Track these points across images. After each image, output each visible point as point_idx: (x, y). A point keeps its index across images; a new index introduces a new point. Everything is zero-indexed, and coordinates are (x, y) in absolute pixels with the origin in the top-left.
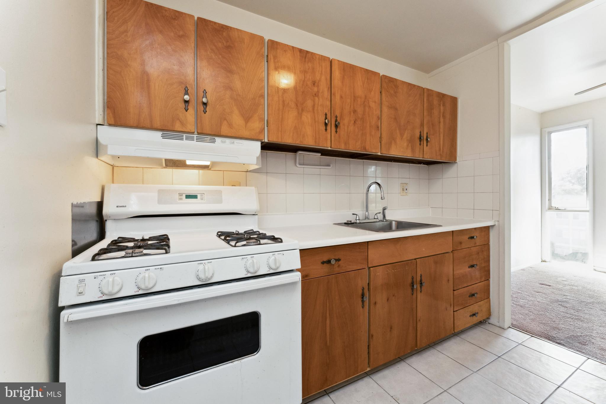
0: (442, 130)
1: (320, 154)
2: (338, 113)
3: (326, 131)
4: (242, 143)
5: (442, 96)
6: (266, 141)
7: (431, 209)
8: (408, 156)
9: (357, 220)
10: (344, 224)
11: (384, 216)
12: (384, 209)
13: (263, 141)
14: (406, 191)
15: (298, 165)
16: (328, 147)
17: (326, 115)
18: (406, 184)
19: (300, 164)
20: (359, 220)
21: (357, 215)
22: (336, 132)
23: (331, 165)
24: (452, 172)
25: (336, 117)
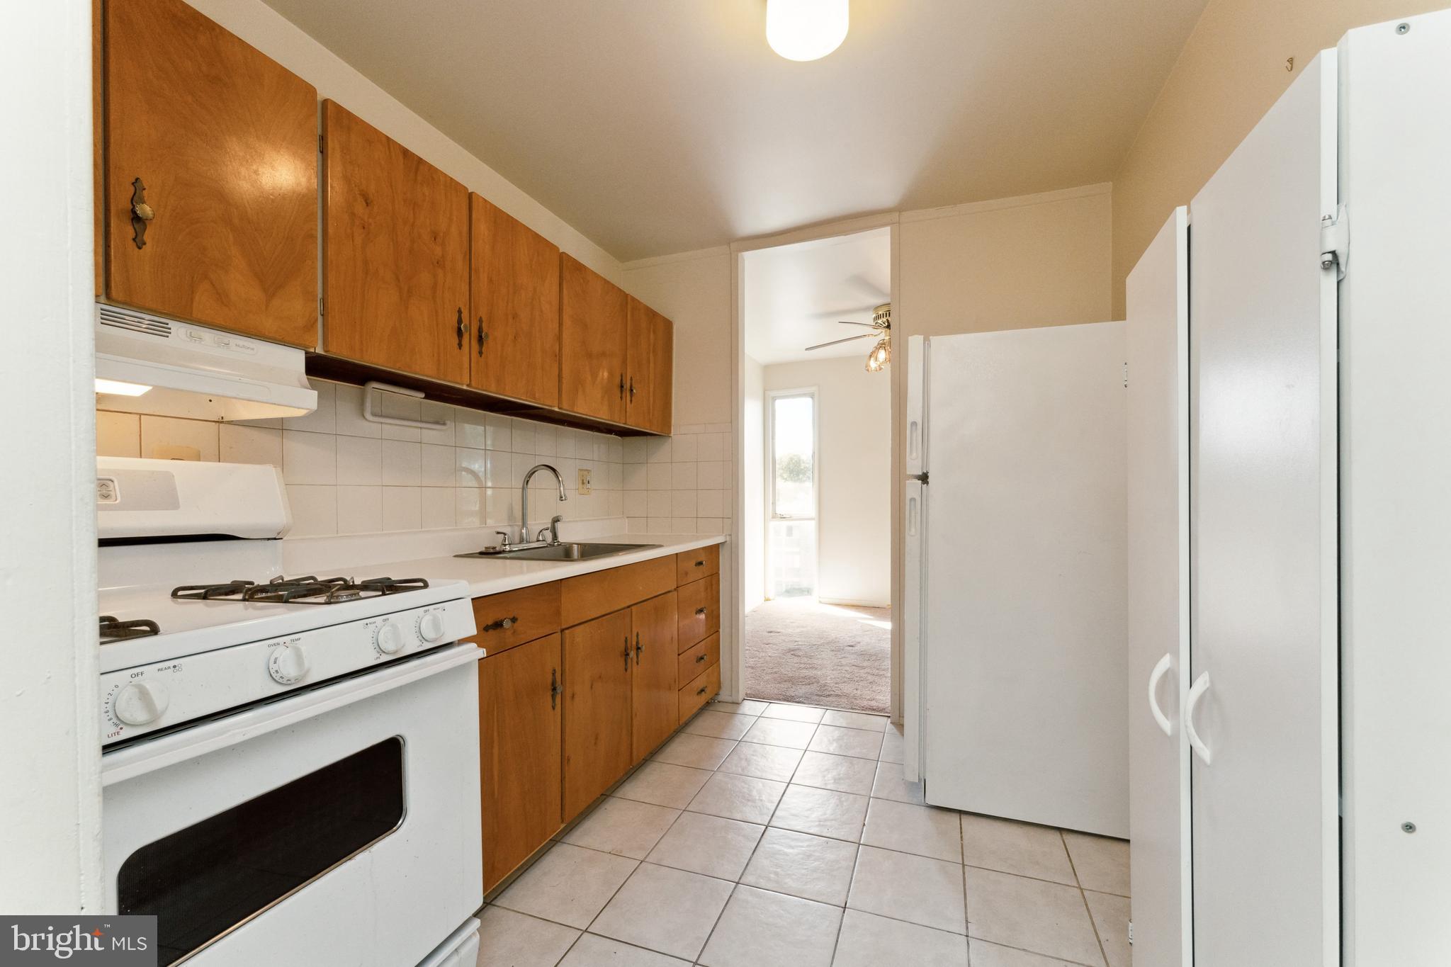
0: (652, 377)
1: (423, 395)
2: (483, 312)
3: (460, 349)
4: (253, 349)
5: (652, 315)
6: (319, 350)
7: (627, 520)
8: (604, 417)
9: (505, 545)
10: (477, 555)
11: (555, 536)
12: (556, 520)
13: (312, 350)
14: (589, 486)
15: (368, 416)
16: (462, 384)
17: (460, 312)
18: (588, 471)
19: (374, 415)
20: (510, 544)
21: (505, 534)
22: (481, 353)
23: (448, 422)
24: (663, 452)
25: (481, 321)
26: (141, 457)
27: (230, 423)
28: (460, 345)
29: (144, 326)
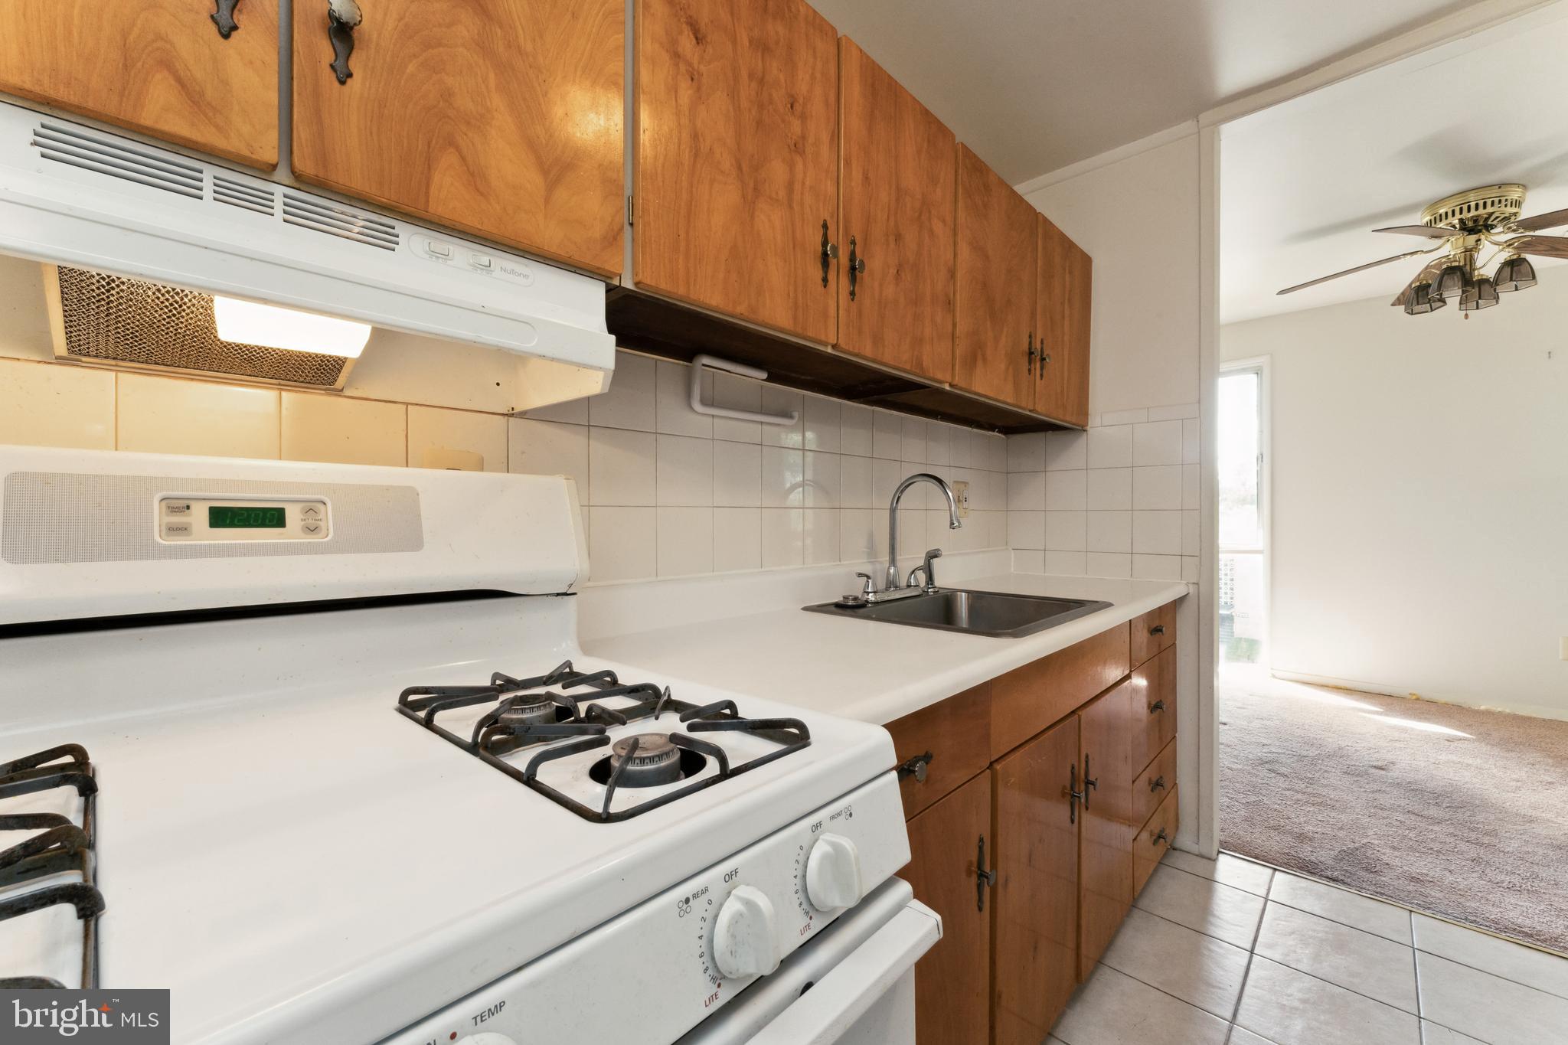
0: (1066, 338)
1: (764, 375)
2: (857, 232)
3: (825, 287)
4: (526, 276)
5: (1068, 246)
6: (628, 284)
7: (1013, 551)
8: (1009, 400)
9: (868, 593)
10: (833, 609)
11: (930, 578)
12: (933, 555)
13: (616, 282)
14: (965, 505)
15: (697, 406)
16: (825, 344)
17: (825, 226)
18: (965, 483)
19: (704, 402)
20: (875, 592)
21: (868, 577)
22: (852, 294)
23: (796, 414)
24: (1074, 454)
25: (853, 242)
26: (407, 466)
27: (523, 415)
28: (825, 280)
29: (357, 229)
